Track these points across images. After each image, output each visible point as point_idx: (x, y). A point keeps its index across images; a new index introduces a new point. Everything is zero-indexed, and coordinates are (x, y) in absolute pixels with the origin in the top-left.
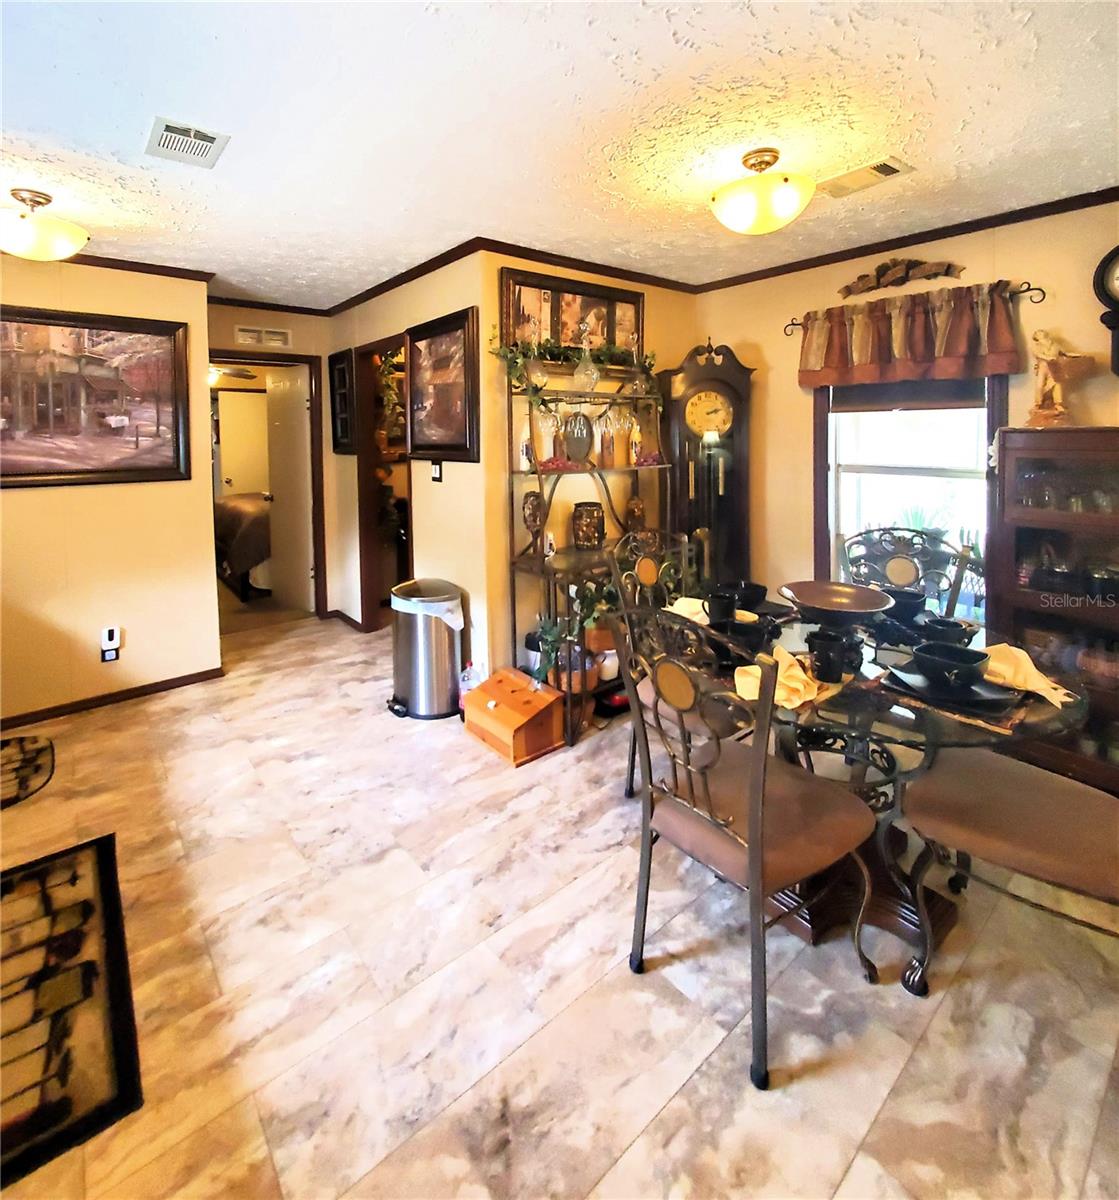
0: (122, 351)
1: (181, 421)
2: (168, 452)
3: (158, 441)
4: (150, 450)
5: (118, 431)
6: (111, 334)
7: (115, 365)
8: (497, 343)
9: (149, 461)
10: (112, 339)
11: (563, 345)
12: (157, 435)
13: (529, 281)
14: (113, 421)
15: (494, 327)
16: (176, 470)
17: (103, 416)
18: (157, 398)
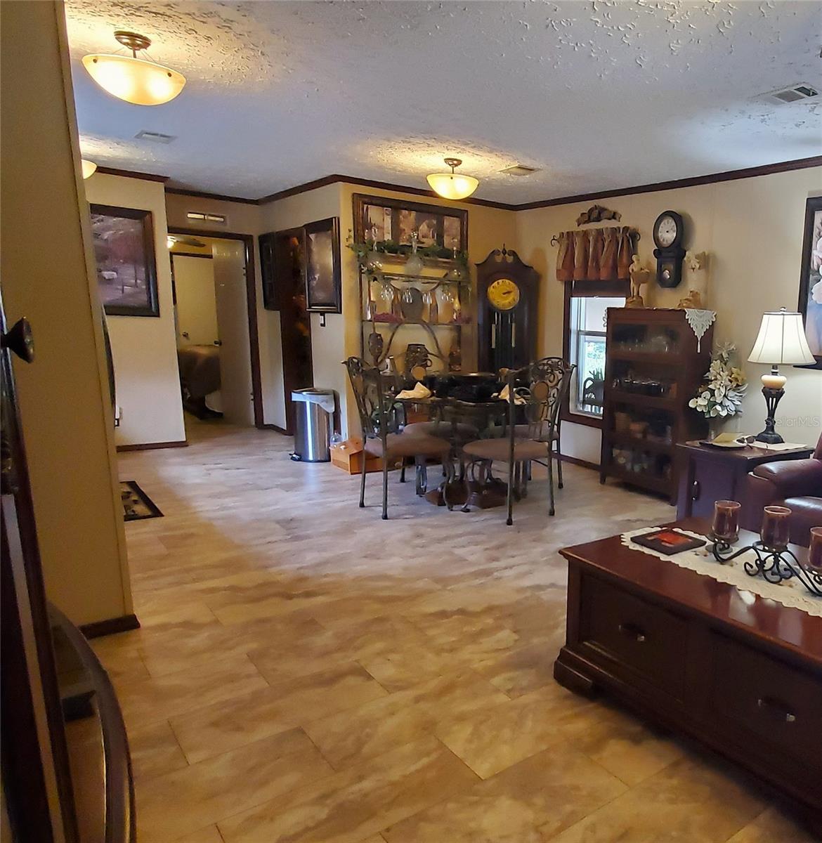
0: (108, 228)
1: (151, 277)
2: (144, 298)
3: (137, 290)
4: (131, 295)
5: (110, 281)
6: (102, 217)
7: (106, 237)
8: (352, 241)
9: (131, 302)
10: (102, 220)
11: (401, 244)
12: (136, 285)
13: (374, 202)
14: (107, 274)
15: (350, 231)
16: (150, 310)
17: (100, 271)
18: (135, 262)
